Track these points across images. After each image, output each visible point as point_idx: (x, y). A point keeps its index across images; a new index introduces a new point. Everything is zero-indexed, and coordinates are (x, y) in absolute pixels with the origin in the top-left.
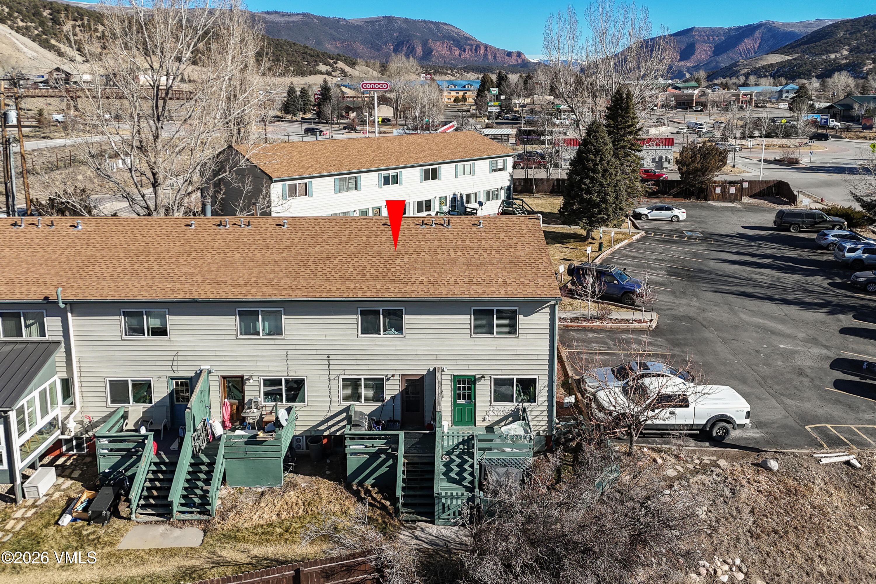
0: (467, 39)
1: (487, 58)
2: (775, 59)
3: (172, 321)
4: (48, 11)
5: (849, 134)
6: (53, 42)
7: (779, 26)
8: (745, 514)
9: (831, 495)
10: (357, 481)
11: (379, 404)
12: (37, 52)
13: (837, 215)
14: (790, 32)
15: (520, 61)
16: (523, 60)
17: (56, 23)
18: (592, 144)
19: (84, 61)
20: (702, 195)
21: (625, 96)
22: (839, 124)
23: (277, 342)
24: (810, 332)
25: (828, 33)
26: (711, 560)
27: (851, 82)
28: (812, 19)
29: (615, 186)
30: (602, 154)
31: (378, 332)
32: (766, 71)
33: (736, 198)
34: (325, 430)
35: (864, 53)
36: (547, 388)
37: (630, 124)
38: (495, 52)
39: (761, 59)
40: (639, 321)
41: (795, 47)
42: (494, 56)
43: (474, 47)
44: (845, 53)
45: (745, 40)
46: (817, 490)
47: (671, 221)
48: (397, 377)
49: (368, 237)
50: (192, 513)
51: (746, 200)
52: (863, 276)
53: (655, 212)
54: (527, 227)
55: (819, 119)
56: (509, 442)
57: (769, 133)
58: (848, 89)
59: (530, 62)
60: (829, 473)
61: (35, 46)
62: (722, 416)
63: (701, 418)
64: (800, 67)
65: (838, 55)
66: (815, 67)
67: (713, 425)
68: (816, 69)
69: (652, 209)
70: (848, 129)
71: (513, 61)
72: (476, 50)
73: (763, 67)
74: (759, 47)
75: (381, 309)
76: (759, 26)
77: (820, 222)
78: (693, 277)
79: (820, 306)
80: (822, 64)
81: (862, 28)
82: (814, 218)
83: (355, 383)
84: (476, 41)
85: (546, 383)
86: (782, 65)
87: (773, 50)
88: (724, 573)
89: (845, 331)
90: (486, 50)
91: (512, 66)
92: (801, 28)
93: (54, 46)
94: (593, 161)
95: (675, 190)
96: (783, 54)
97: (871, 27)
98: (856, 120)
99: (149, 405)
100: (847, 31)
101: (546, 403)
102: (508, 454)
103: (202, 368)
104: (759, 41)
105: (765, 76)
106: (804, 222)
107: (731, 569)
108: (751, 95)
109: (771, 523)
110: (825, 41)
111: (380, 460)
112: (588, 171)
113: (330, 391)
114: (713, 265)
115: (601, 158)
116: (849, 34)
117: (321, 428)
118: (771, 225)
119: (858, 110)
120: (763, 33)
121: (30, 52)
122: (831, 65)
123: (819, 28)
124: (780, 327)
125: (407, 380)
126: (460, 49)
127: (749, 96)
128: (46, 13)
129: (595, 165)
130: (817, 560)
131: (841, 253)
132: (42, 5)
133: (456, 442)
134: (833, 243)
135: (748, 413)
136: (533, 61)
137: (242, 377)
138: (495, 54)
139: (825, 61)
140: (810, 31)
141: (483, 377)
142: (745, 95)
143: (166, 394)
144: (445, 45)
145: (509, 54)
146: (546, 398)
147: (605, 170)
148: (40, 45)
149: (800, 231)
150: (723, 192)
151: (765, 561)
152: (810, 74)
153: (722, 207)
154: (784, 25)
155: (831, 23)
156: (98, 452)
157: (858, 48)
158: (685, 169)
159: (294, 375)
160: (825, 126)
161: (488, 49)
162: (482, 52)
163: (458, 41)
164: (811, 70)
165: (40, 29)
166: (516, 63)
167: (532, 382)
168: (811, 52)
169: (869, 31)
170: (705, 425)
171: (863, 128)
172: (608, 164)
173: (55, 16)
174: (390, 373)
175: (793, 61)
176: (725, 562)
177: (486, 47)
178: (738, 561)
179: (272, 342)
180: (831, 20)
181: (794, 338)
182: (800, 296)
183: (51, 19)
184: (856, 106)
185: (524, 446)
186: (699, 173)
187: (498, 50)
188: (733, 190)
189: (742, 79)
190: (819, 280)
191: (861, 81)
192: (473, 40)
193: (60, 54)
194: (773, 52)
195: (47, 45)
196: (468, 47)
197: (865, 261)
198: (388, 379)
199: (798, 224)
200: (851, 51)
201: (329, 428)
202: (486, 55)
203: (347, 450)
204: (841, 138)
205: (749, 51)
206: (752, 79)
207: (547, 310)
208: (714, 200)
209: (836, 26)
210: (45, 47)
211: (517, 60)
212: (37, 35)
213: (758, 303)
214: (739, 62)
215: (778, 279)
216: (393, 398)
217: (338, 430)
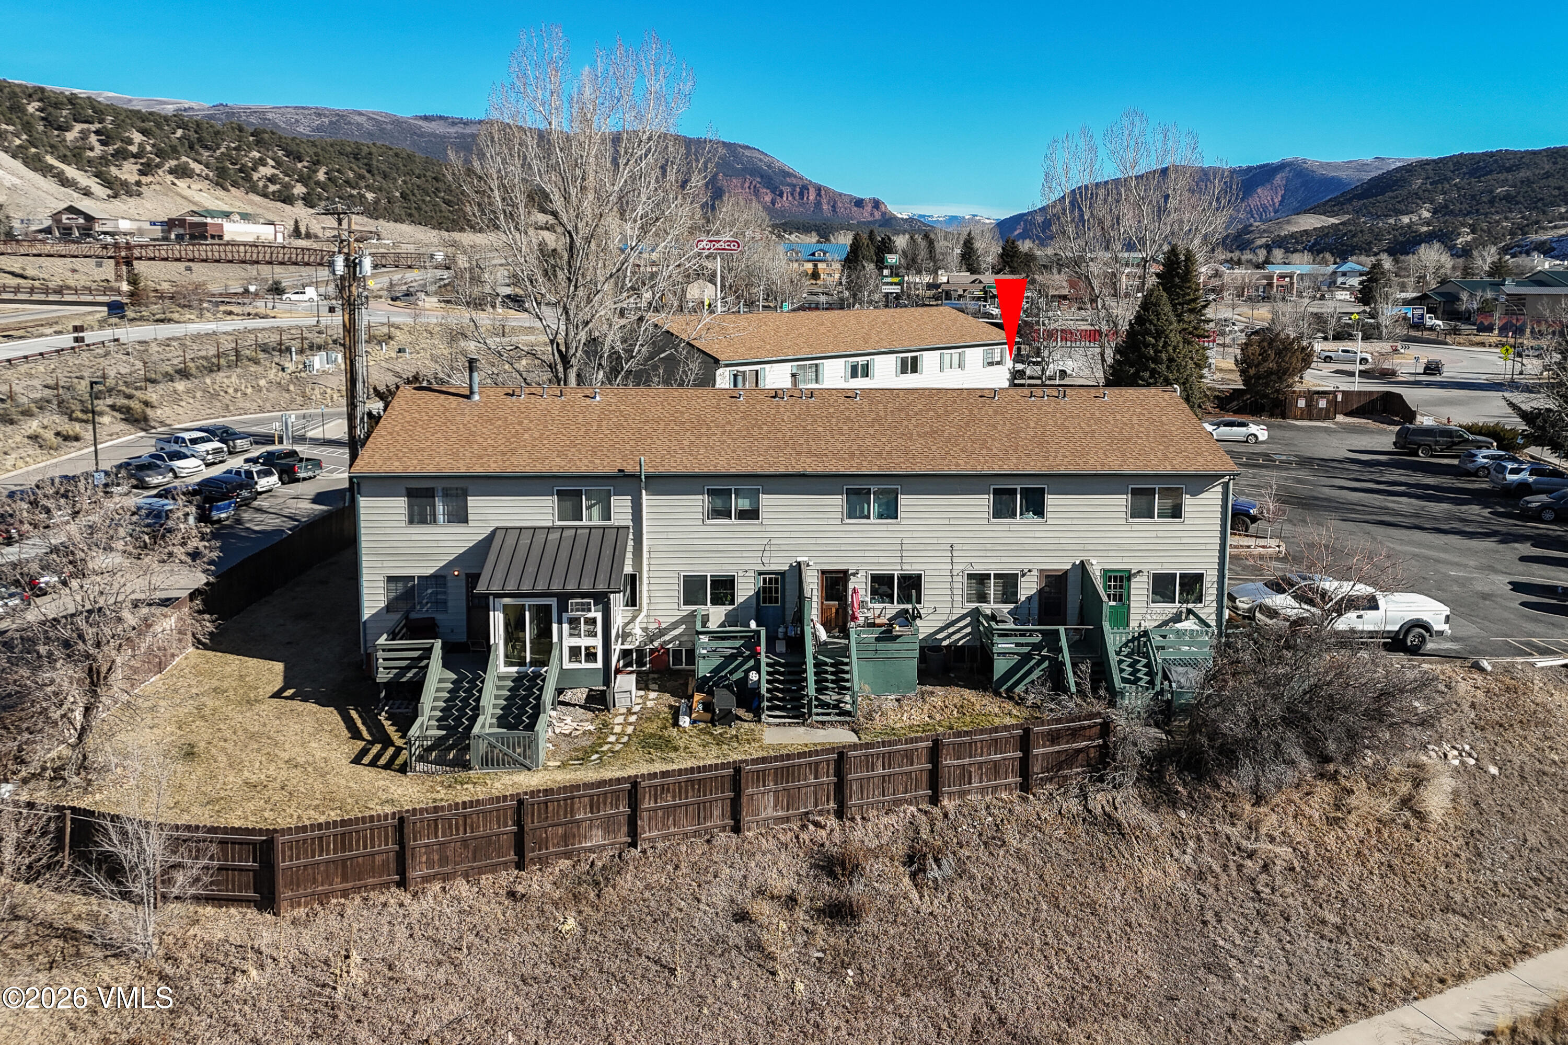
0: (786, 174)
1: (821, 209)
2: (1310, 222)
3: (766, 501)
4: (37, 104)
5: (1458, 339)
6: (50, 160)
7: (1315, 168)
8: (1466, 708)
9: (1552, 695)
10: (1005, 687)
11: (1012, 606)
12: (21, 178)
13: (1480, 434)
14: (1333, 178)
15: (878, 215)
16: (884, 214)
17: (51, 125)
18: (1151, 323)
19: (109, 196)
20: (1278, 411)
21: (1182, 258)
22: (1440, 323)
23: (891, 528)
24: (1483, 561)
25: (1397, 181)
26: (1439, 745)
27: (1447, 261)
28: (1368, 158)
29: (1184, 384)
30: (1167, 337)
31: (1013, 515)
32: (1297, 242)
33: (1327, 415)
34: (944, 639)
35: (1457, 215)
36: (1215, 586)
37: (1192, 297)
38: (835, 199)
39: (1288, 222)
40: (1263, 547)
41: (1343, 204)
42: (833, 207)
43: (798, 190)
44: (1426, 214)
45: (1259, 190)
46: (1536, 688)
47: (1247, 442)
48: (1035, 573)
49: (971, 411)
50: (829, 714)
51: (1340, 418)
52: (1536, 500)
53: (1223, 429)
54: (1165, 400)
55: (1410, 315)
56: (1187, 638)
57: (1338, 333)
58: (1442, 271)
59: (895, 218)
60: (1547, 675)
61: (17, 165)
62: (1418, 620)
63: (1394, 623)
64: (1354, 236)
65: (1415, 218)
66: (1378, 237)
67: (1407, 632)
68: (1380, 240)
69: (1218, 425)
70: (1455, 331)
71: (865, 214)
72: (801, 194)
73: (1292, 235)
74: (1281, 202)
75: (1018, 487)
76: (1282, 166)
77: (1460, 443)
78: (1306, 504)
79: (1487, 535)
80: (1389, 233)
81: (1450, 174)
82: (1451, 437)
83: (980, 580)
84: (801, 179)
85: (1215, 579)
86: (1322, 233)
87: (1304, 208)
88: (1455, 757)
89: (1523, 559)
90: (819, 195)
91: (864, 223)
92: (1350, 172)
93: (52, 167)
94: (1153, 346)
95: (1235, 403)
96: (1324, 214)
97: (1465, 174)
98: (1465, 317)
99: (731, 607)
100: (1428, 178)
101: (1215, 604)
102: (1186, 653)
103: (799, 559)
104: (1281, 193)
105: (1295, 251)
106: (1437, 443)
107: (1461, 755)
108: (1291, 277)
109: (1495, 716)
110: (1391, 194)
111: (1034, 662)
112: (1147, 361)
113: (952, 589)
114: (1327, 491)
115: (1166, 343)
116: (1431, 184)
117: (939, 636)
118: (1391, 448)
119: (1467, 302)
120: (1287, 179)
121: (9, 176)
122: (1405, 234)
123: (1380, 172)
124: (1443, 555)
125: (1047, 577)
126: (773, 192)
127: (1287, 279)
128: (32, 108)
129: (1156, 352)
130: (1547, 751)
131: (1501, 476)
132: (24, 93)
133: (1124, 639)
134: (1483, 467)
135: (1448, 617)
136: (899, 216)
137: (845, 572)
138: (835, 202)
139: (1394, 228)
140: (1367, 177)
141: (1139, 572)
142: (1282, 277)
143: (752, 593)
144: (747, 185)
145: (859, 203)
146: (1214, 597)
147: (1171, 360)
148: (26, 164)
149: (1432, 456)
150: (1309, 405)
151: (1493, 749)
152: (1371, 249)
153: (1310, 427)
154: (1322, 165)
155: (1399, 164)
156: (697, 652)
157: (1446, 206)
158: (1252, 371)
159: (911, 569)
160: (1418, 325)
161: (823, 192)
162: (811, 198)
163: (770, 178)
164: (1371, 242)
165: (24, 137)
166: (870, 219)
167: (1199, 578)
168: (1370, 213)
169: (1462, 179)
170: (1398, 632)
171: (1479, 330)
172: (1174, 351)
173: (50, 114)
174: (1026, 567)
175: (1341, 227)
176: (1454, 747)
177: (819, 189)
178: (1467, 747)
179: (884, 528)
180: (1399, 160)
181: (1466, 566)
182: (1457, 525)
183: (43, 119)
184: (1464, 296)
185: (1202, 644)
186: (1274, 377)
187: (840, 194)
188: (1323, 404)
189: (1262, 254)
190: (1475, 509)
191: (1461, 261)
192: (795, 177)
193: (65, 182)
194: (1307, 212)
195: (38, 165)
196: (786, 190)
197: (1533, 486)
198: (1023, 575)
199: (1429, 446)
200: (1435, 212)
201: (949, 636)
202: (818, 204)
203: (995, 650)
204: (1446, 344)
205: (1265, 208)
206: (1278, 254)
207: (1219, 489)
208: (1295, 418)
209: (1410, 170)
210: (35, 170)
211: (872, 214)
212: (20, 146)
213: (1404, 531)
214: (1251, 225)
215: (1423, 508)
216: (1029, 599)
217: (960, 639)
